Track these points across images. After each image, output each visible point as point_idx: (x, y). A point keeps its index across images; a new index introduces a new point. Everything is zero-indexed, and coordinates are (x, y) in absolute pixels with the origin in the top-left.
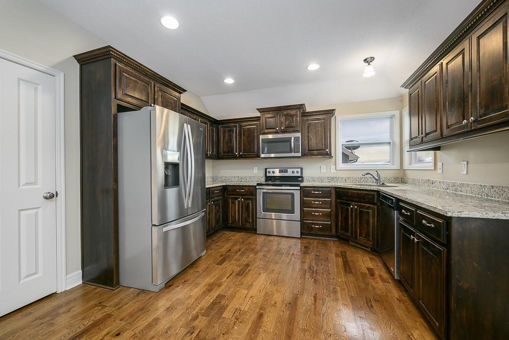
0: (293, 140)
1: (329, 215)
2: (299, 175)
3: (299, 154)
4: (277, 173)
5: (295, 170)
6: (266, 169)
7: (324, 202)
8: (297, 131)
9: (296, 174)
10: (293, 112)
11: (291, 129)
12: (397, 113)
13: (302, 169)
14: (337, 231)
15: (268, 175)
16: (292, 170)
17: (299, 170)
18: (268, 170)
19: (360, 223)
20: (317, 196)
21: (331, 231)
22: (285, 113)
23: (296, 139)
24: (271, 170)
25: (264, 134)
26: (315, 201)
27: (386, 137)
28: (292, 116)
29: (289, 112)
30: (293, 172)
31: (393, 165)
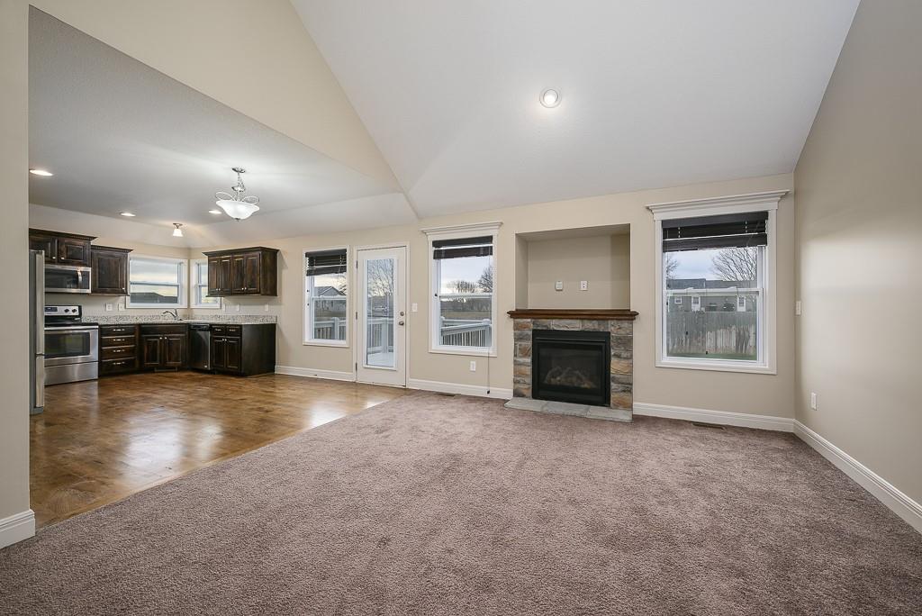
0: (79, 275)
1: (131, 351)
2: (77, 313)
3: (89, 291)
5: (71, 308)
7: (127, 339)
8: (86, 265)
9: (72, 313)
10: (80, 243)
11: (77, 262)
12: (186, 261)
13: (81, 307)
14: (141, 363)
16: (66, 308)
17: (77, 308)
19: (170, 350)
20: (119, 334)
21: (135, 365)
23: (85, 274)
26: (116, 339)
27: (175, 282)
28: (78, 247)
30: (67, 311)
31: (182, 304)
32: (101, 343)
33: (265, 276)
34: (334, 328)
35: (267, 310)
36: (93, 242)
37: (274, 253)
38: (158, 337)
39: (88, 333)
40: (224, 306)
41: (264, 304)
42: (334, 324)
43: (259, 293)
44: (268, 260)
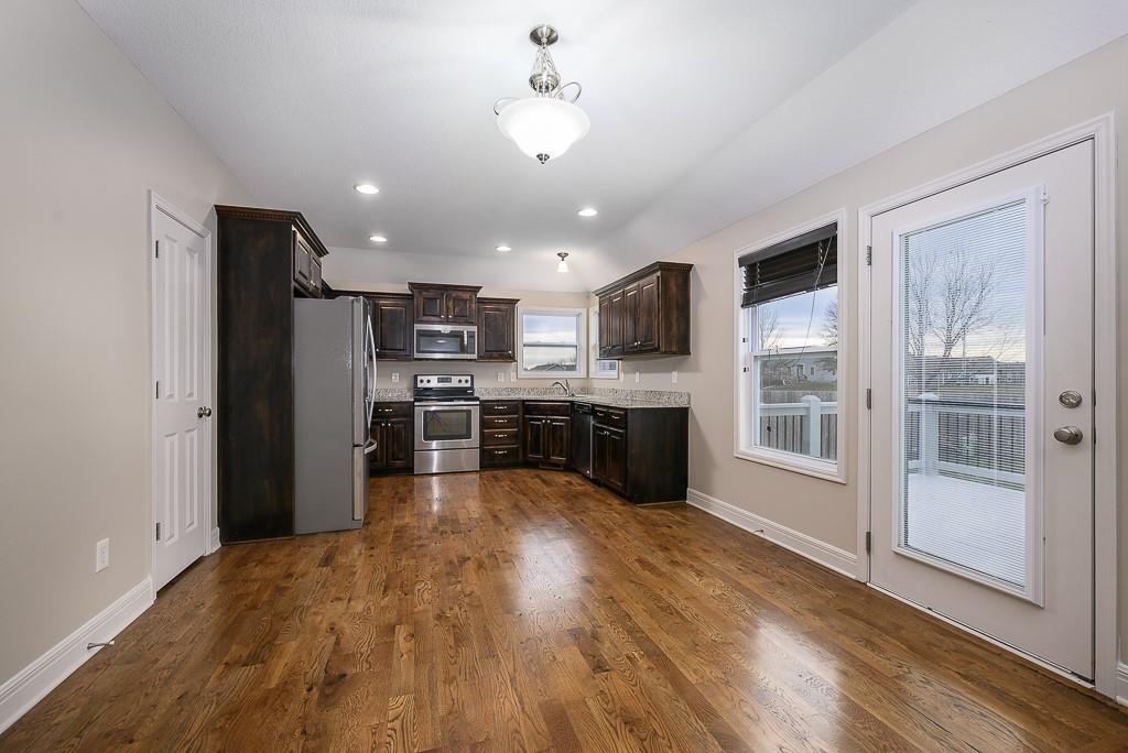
0: (466, 336)
1: (515, 436)
2: (469, 385)
3: (475, 356)
4: (434, 383)
5: (463, 378)
6: (416, 377)
7: (509, 420)
8: (472, 324)
9: (463, 385)
10: (466, 296)
11: (462, 320)
12: (584, 311)
13: (472, 377)
14: (525, 454)
15: (419, 385)
16: (459, 378)
17: (469, 378)
18: (419, 378)
19: (554, 439)
20: (500, 413)
21: (517, 456)
22: (454, 295)
23: (471, 336)
24: (425, 378)
25: (421, 322)
26: (499, 419)
27: (573, 341)
28: (465, 301)
29: (460, 294)
30: (460, 381)
31: (580, 373)
32: (483, 424)
33: (667, 317)
34: (808, 416)
35: (675, 381)
36: (480, 295)
37: (685, 270)
38: (540, 420)
39: (470, 411)
40: (622, 375)
41: (670, 370)
42: (808, 409)
43: (657, 349)
44: (674, 289)
